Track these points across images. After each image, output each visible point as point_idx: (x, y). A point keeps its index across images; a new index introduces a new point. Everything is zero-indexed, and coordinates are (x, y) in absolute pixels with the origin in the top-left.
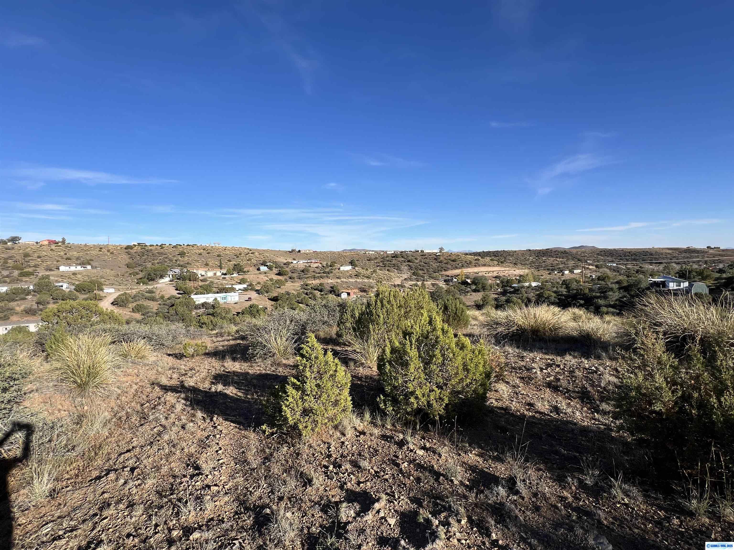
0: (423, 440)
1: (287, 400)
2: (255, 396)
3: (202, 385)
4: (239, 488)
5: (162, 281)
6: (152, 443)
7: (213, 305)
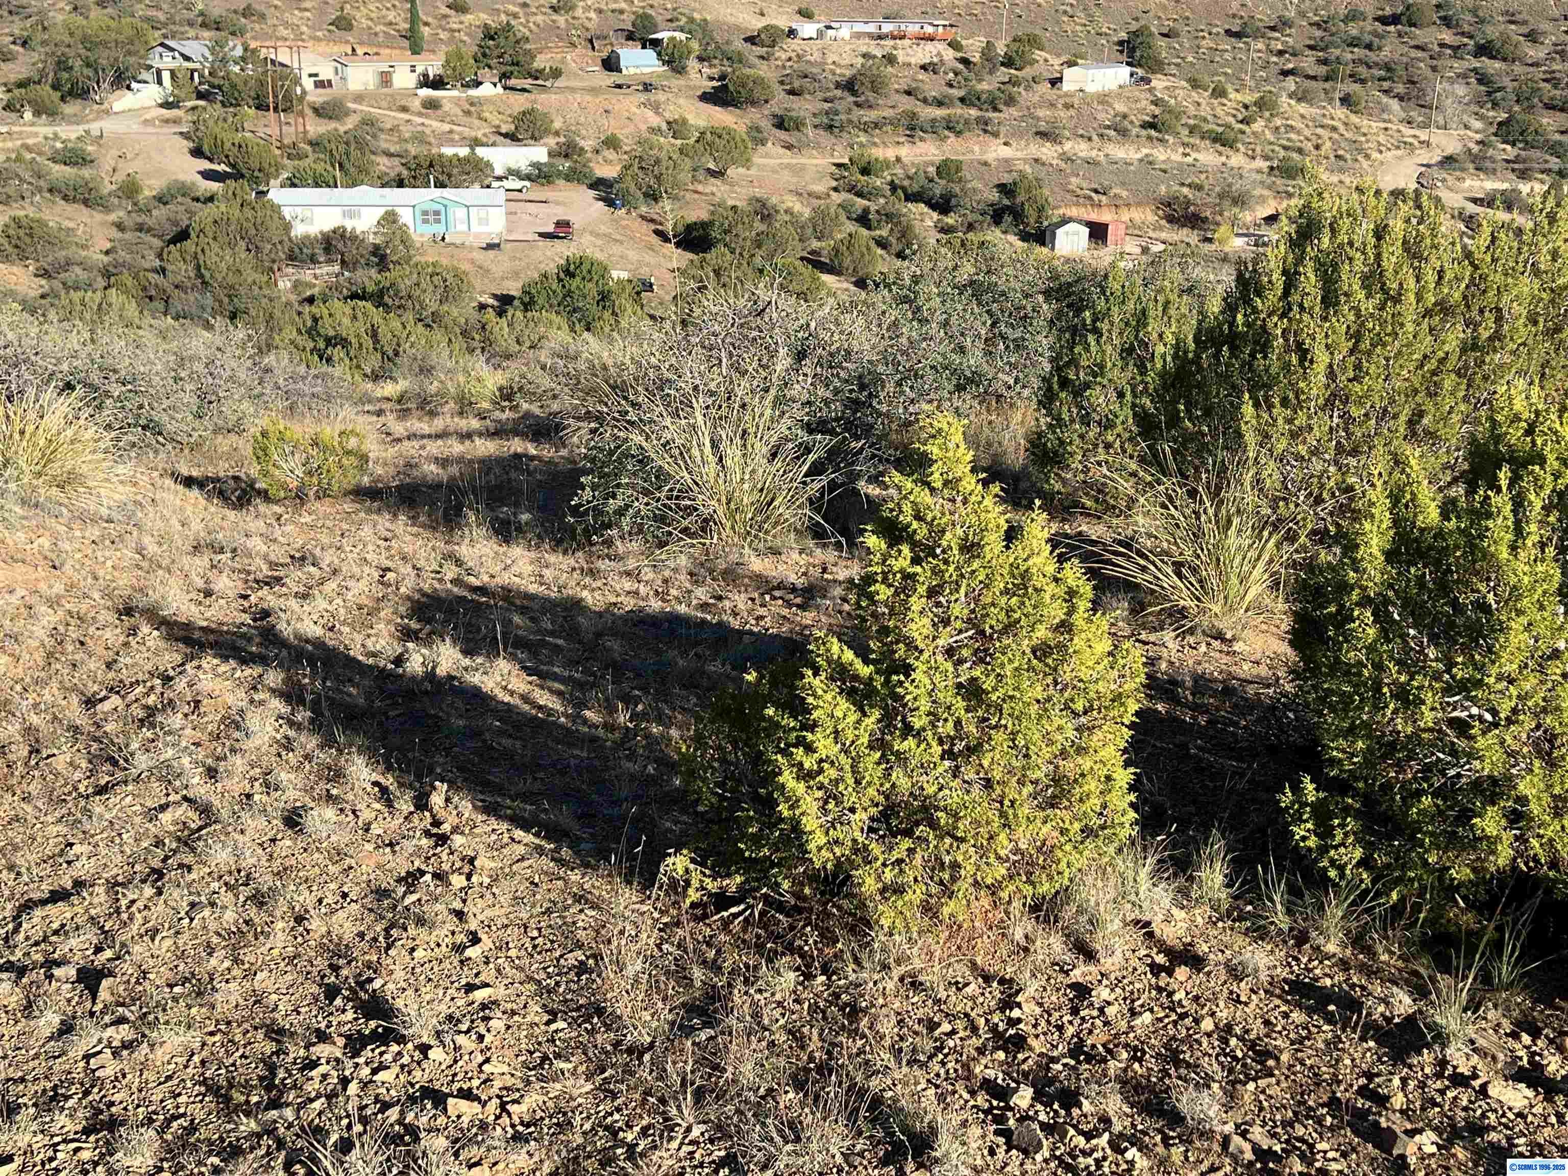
0: (1526, 1039)
1: (810, 749)
2: (623, 718)
3: (359, 638)
4: (578, 1120)
5: (123, 101)
6: (159, 874)
7: (376, 250)
